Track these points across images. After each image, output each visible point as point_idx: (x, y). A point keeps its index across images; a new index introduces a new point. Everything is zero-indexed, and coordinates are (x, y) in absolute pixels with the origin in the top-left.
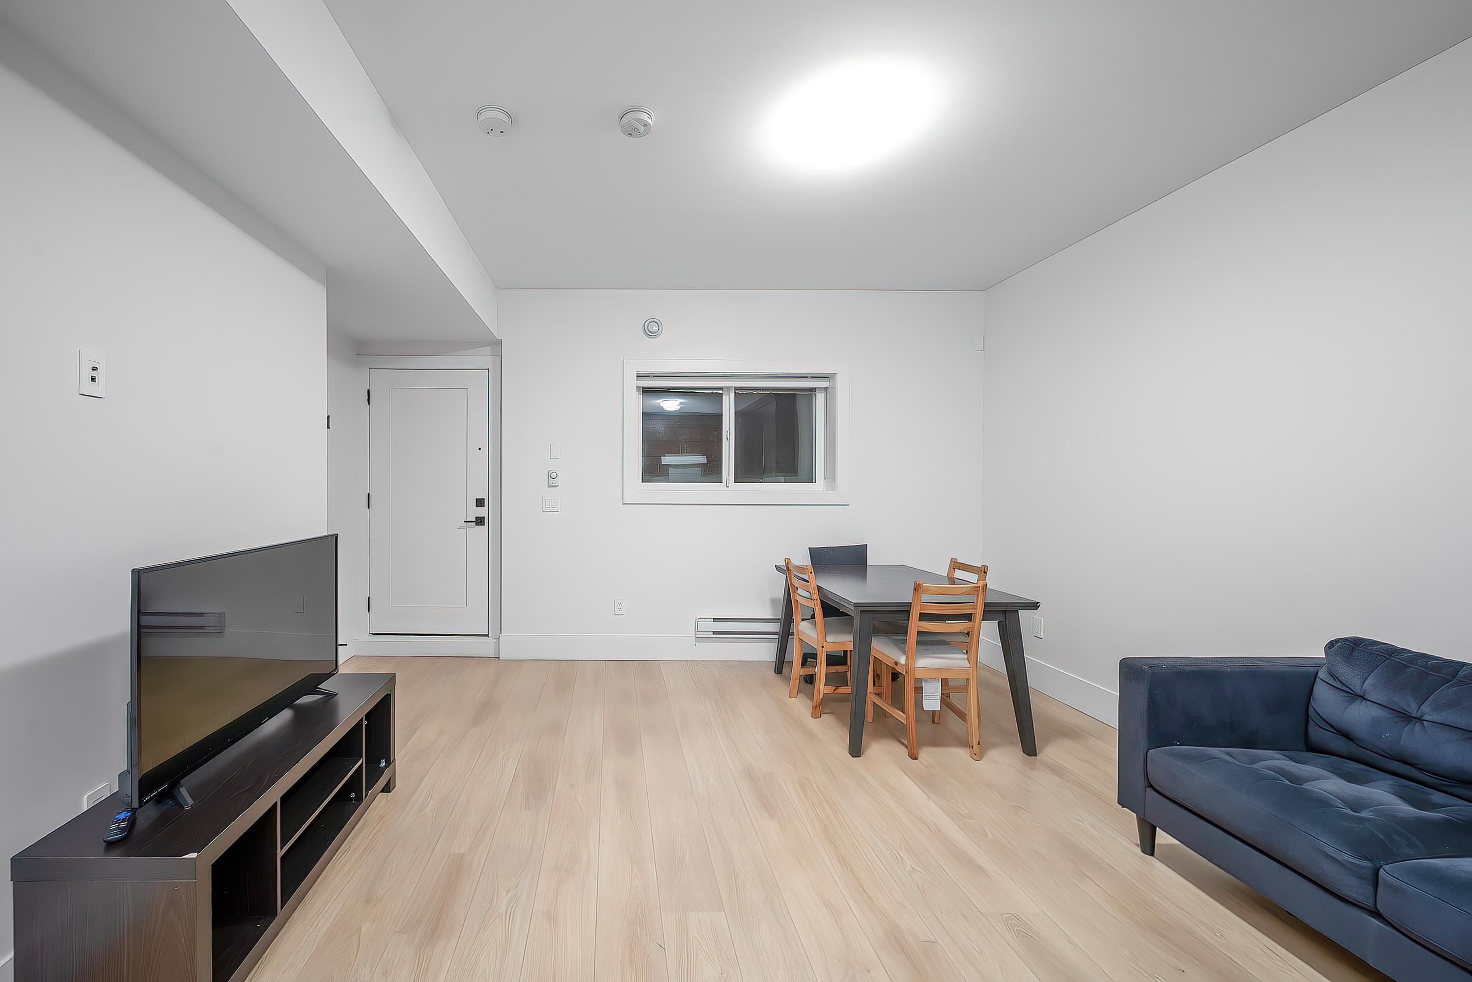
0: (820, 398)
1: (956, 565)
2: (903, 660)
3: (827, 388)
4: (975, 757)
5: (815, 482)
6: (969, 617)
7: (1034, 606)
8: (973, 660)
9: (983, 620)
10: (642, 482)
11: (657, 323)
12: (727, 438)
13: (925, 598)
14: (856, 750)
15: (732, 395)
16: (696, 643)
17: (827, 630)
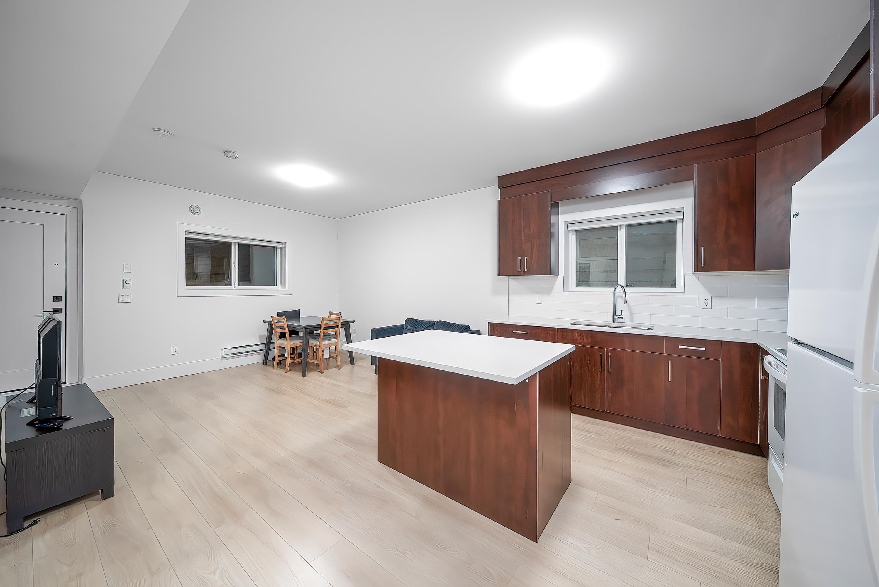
0: (278, 251)
1: (331, 313)
2: (318, 343)
3: (282, 247)
4: (339, 368)
5: (276, 286)
6: (336, 327)
7: (353, 322)
8: (338, 340)
9: (341, 327)
10: (186, 286)
11: (199, 208)
12: (234, 265)
13: (325, 322)
14: (304, 376)
15: (237, 246)
16: (222, 361)
17: (291, 340)
